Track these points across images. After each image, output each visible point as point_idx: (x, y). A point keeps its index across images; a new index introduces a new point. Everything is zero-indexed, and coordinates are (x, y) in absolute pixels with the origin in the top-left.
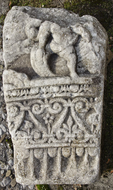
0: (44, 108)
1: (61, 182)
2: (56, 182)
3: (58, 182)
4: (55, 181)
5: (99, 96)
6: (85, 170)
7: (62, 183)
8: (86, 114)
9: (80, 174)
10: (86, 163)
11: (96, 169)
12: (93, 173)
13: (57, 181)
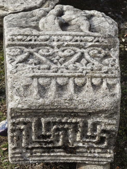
0: (53, 52)
1: (73, 104)
2: (68, 103)
3: (69, 104)
4: (67, 101)
5: (116, 47)
6: (104, 93)
7: (75, 105)
8: (101, 59)
9: (99, 96)
10: (105, 89)
11: (118, 92)
12: (115, 96)
13: (68, 101)
